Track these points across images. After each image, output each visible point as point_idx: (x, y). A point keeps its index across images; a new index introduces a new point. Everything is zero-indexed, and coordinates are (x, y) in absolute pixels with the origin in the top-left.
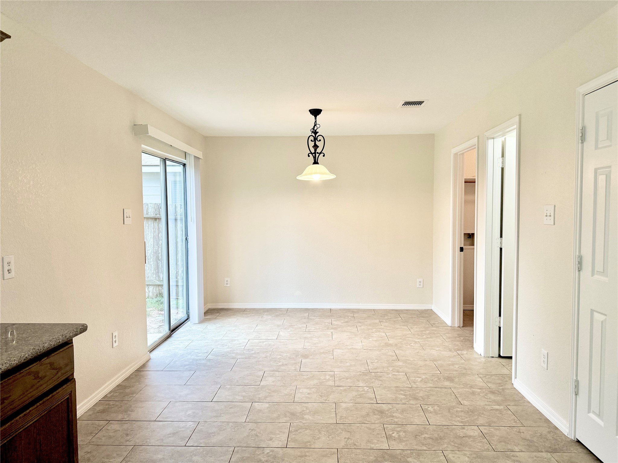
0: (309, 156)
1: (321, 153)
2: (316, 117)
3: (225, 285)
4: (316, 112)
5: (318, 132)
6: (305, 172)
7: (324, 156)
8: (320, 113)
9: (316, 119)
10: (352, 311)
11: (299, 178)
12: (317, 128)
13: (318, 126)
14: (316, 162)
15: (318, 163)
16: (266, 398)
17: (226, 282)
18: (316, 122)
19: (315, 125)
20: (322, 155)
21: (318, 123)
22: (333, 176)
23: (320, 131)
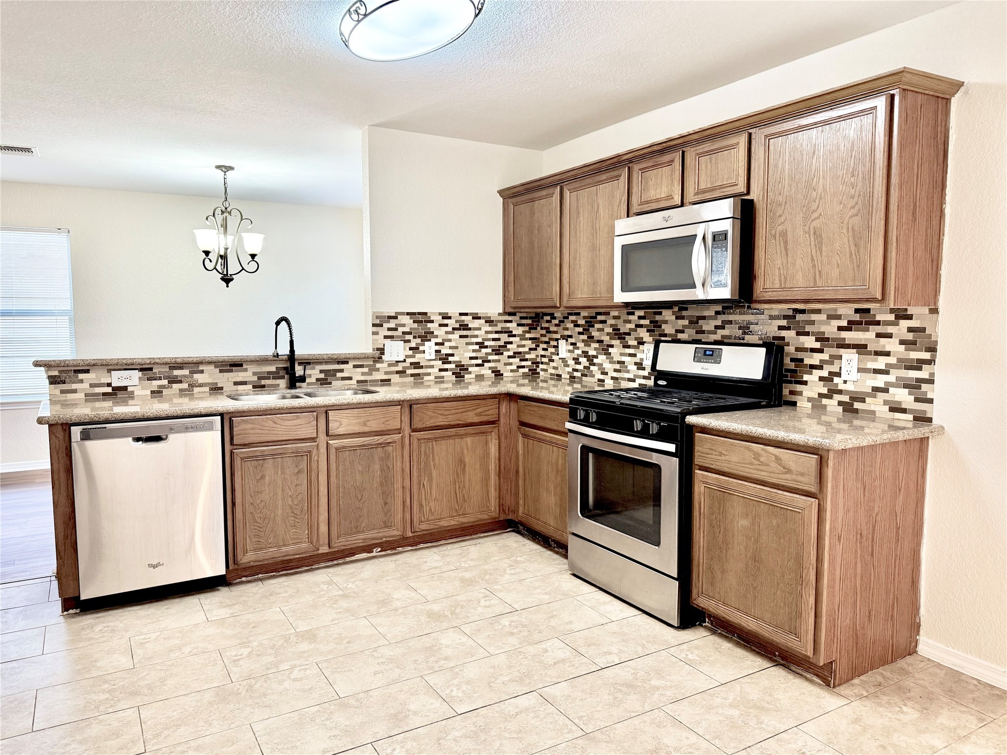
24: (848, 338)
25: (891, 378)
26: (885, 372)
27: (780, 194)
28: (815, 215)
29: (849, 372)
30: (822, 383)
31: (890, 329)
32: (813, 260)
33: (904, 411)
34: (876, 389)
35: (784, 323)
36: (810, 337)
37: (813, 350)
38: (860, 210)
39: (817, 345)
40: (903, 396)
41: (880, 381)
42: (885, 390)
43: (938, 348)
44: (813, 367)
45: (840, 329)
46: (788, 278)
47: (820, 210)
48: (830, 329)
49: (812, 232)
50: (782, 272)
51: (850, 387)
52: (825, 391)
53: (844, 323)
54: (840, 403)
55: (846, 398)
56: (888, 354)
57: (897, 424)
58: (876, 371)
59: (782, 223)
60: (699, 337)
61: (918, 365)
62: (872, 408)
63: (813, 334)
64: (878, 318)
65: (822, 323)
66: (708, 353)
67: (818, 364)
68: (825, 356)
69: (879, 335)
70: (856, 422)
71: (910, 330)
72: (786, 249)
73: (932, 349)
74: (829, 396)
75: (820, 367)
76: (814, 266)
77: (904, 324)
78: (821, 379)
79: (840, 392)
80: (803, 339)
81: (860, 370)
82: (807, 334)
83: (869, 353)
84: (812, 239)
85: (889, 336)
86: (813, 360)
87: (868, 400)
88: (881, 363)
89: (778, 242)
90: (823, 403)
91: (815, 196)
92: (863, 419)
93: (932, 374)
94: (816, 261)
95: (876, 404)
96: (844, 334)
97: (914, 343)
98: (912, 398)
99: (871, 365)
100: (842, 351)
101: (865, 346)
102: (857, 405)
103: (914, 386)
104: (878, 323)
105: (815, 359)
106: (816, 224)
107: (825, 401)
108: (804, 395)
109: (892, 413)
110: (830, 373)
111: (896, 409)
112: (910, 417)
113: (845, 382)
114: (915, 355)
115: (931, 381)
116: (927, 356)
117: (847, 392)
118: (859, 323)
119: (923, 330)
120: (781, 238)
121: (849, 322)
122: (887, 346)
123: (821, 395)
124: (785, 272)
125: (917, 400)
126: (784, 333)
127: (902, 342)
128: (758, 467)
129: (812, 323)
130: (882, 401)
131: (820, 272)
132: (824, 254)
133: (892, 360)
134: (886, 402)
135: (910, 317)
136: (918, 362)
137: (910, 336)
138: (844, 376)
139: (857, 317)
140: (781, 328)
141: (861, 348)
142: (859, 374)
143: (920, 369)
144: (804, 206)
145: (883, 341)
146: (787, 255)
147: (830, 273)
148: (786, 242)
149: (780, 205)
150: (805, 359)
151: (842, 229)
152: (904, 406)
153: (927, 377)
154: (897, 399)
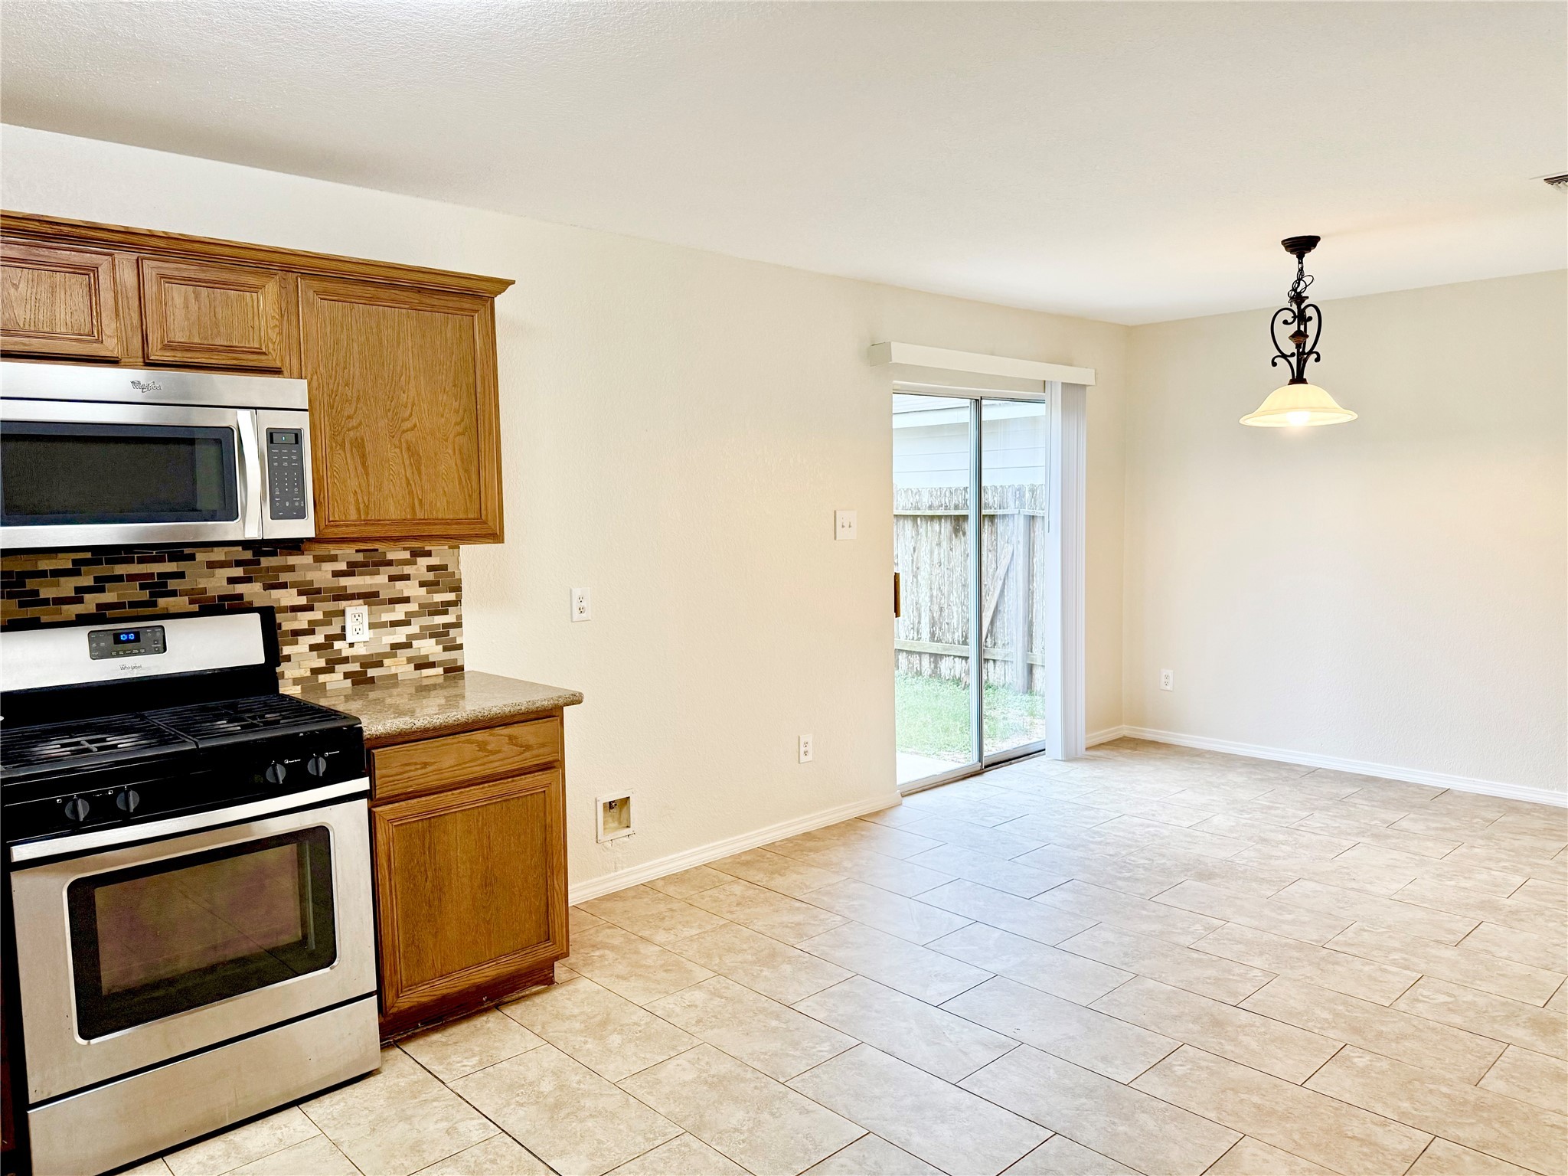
0: (1274, 364)
1: (1311, 352)
2: (1300, 257)
3: (1163, 686)
4: (1301, 246)
5: (1307, 297)
6: (1263, 407)
7: (1317, 360)
8: (1315, 246)
9: (1301, 262)
10: (1511, 806)
11: (1250, 421)
12: (1307, 286)
13: (1308, 280)
14: (1298, 379)
15: (1304, 381)
16: (1402, 1038)
17: (1163, 680)
18: (1301, 270)
19: (1299, 280)
20: (1314, 356)
21: (1306, 272)
22: (1347, 416)
23: (1312, 295)
24: (350, 586)
25: (413, 629)
26: (406, 623)
27: (347, 385)
28: (407, 425)
29: (358, 631)
30: (315, 653)
31: (407, 570)
32: (408, 484)
33: (432, 665)
34: (395, 647)
35: (239, 572)
36: (288, 590)
37: (295, 609)
38: (466, 428)
39: (303, 600)
40: (429, 648)
41: (400, 635)
42: (407, 645)
43: (462, 586)
44: (297, 633)
45: (336, 574)
46: (371, 506)
47: (415, 420)
48: (322, 576)
49: (404, 445)
50: (360, 498)
51: (360, 650)
52: (322, 663)
53: (343, 566)
54: (347, 675)
55: (355, 667)
56: (407, 600)
57: (425, 682)
58: (394, 624)
59: (353, 428)
60: (31, 612)
61: (443, 608)
62: (393, 671)
63: (293, 585)
64: (390, 556)
65: (307, 567)
66: (132, 637)
67: (307, 627)
68: (317, 615)
69: (392, 578)
70: (372, 695)
71: (430, 568)
72: (364, 465)
73: (457, 588)
74: (329, 669)
75: (311, 632)
76: (411, 493)
77: (423, 562)
78: (313, 648)
79: (346, 660)
80: (276, 593)
81: (372, 626)
82: (283, 586)
83: (382, 602)
84: (406, 456)
85: (407, 578)
86: (297, 622)
87: (386, 662)
88: (399, 612)
89: (348, 455)
90: (320, 681)
91: (405, 399)
92: (380, 688)
93: (459, 617)
94: (413, 486)
95: (399, 666)
96: (344, 581)
97: (436, 583)
98: (440, 647)
99: (387, 617)
100: (343, 604)
101: (376, 594)
102: (371, 672)
103: (440, 634)
104: (390, 563)
105: (302, 620)
106: (409, 436)
107: (322, 678)
108: (286, 677)
109: (419, 671)
110: (327, 637)
111: (422, 664)
112: (440, 670)
113: (352, 645)
114: (439, 598)
115: (458, 625)
116: (451, 597)
117: (355, 658)
118: (365, 565)
119: (444, 568)
120: (354, 449)
121: (350, 564)
122: (405, 591)
123: (316, 671)
124: (366, 499)
125: (445, 649)
126: (240, 588)
127: (422, 584)
128: (485, 760)
129: (291, 568)
130: (405, 659)
131: (420, 501)
132: (424, 477)
133: (413, 607)
134: (409, 660)
135: (429, 554)
136: (444, 605)
137: (430, 576)
138: (350, 638)
139: (360, 557)
140: (232, 581)
141: (369, 597)
142: (371, 630)
143: (446, 613)
144: (389, 410)
145: (399, 584)
146: (367, 474)
147: (434, 502)
148: (363, 456)
149: (349, 401)
150: (283, 624)
151: (447, 448)
152: (431, 659)
153: (454, 620)
154: (423, 652)
